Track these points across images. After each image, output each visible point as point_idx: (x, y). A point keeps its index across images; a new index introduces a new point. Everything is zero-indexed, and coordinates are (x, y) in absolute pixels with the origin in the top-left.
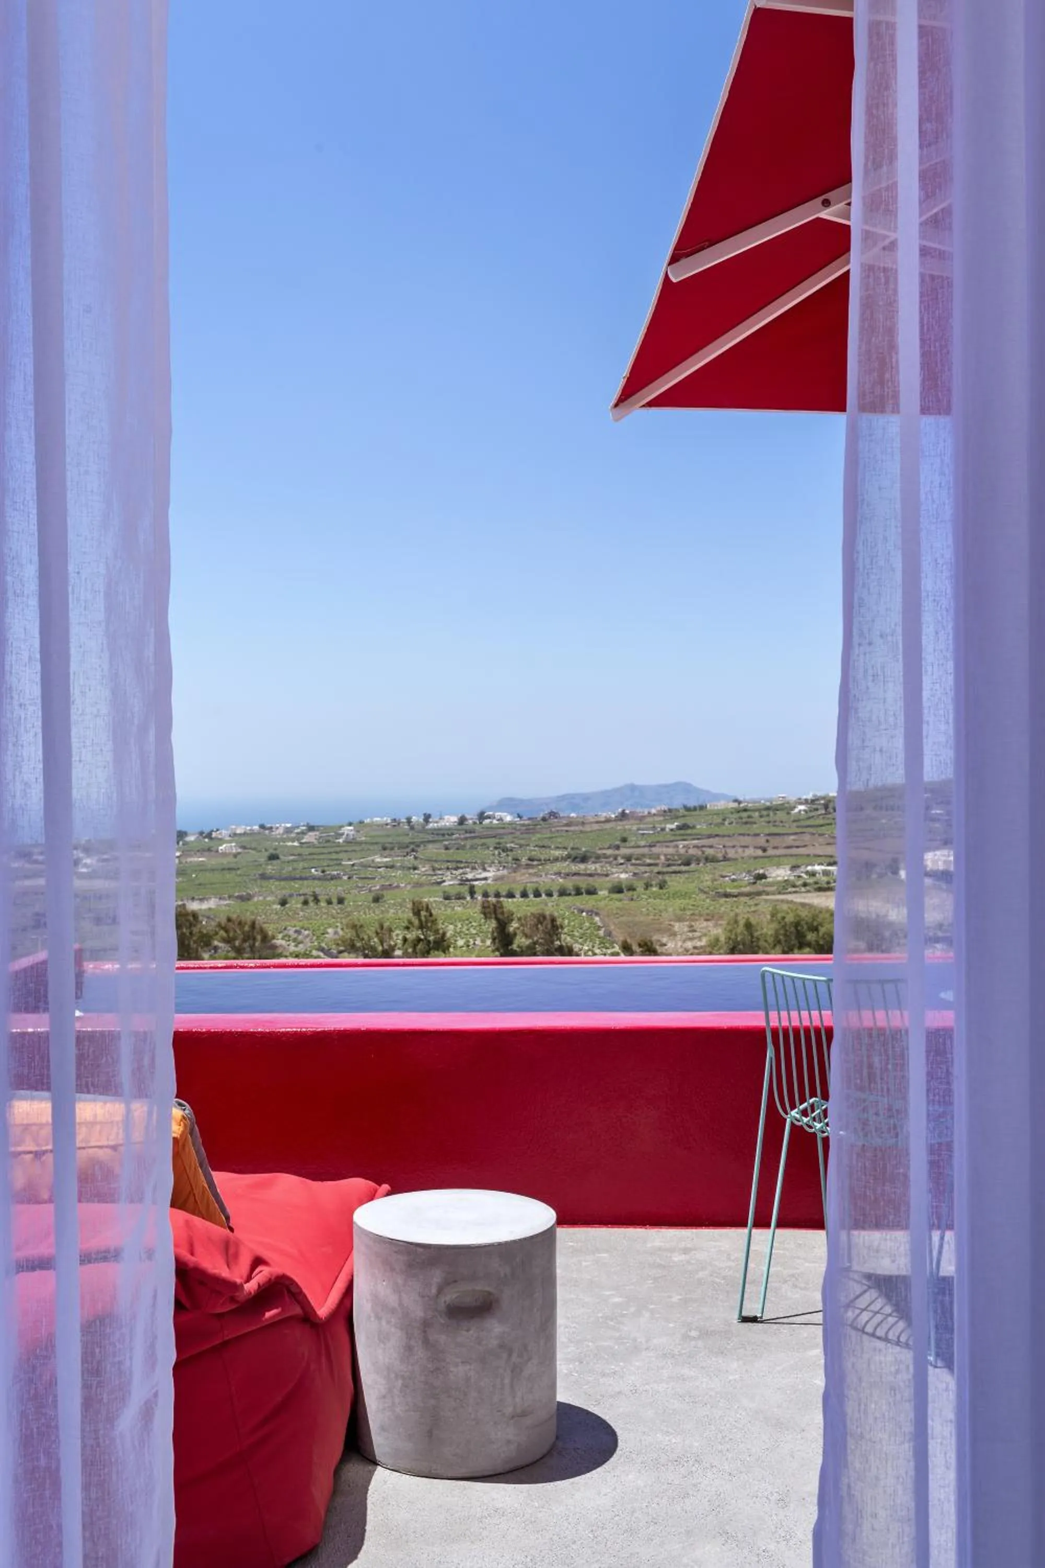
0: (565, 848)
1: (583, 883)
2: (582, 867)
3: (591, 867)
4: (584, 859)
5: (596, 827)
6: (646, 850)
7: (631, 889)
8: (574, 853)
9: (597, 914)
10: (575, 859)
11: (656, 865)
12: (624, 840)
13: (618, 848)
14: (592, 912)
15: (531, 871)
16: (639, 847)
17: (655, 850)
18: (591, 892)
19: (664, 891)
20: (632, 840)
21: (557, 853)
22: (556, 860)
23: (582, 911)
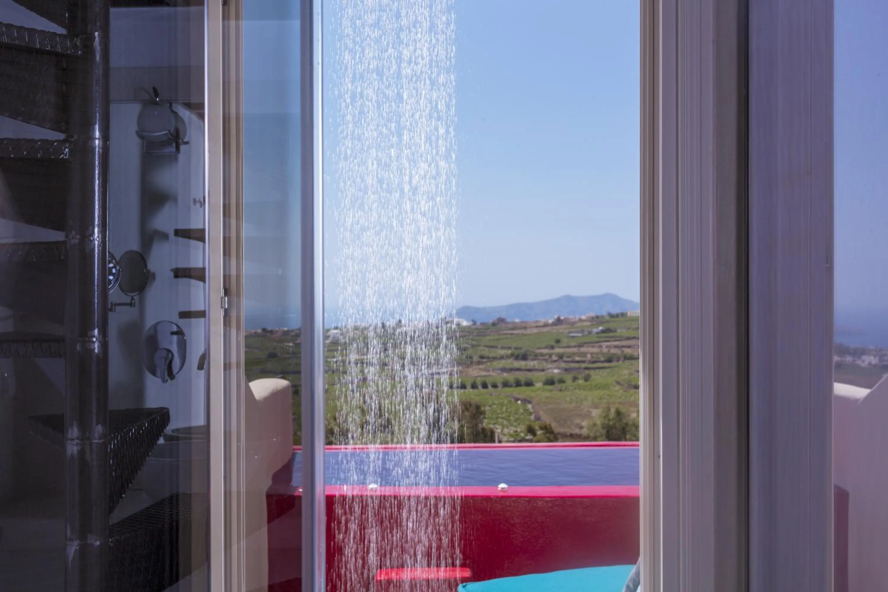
0: (510, 348)
1: (522, 376)
2: (522, 364)
3: (531, 364)
4: (524, 357)
5: (535, 331)
6: (575, 350)
7: (562, 381)
8: (517, 352)
9: (530, 402)
10: (517, 358)
11: (584, 362)
12: (558, 341)
13: (552, 347)
14: (526, 401)
15: (481, 367)
16: (569, 347)
17: (583, 350)
18: (529, 384)
19: (588, 383)
20: (565, 341)
21: (503, 352)
22: (502, 358)
23: (517, 400)
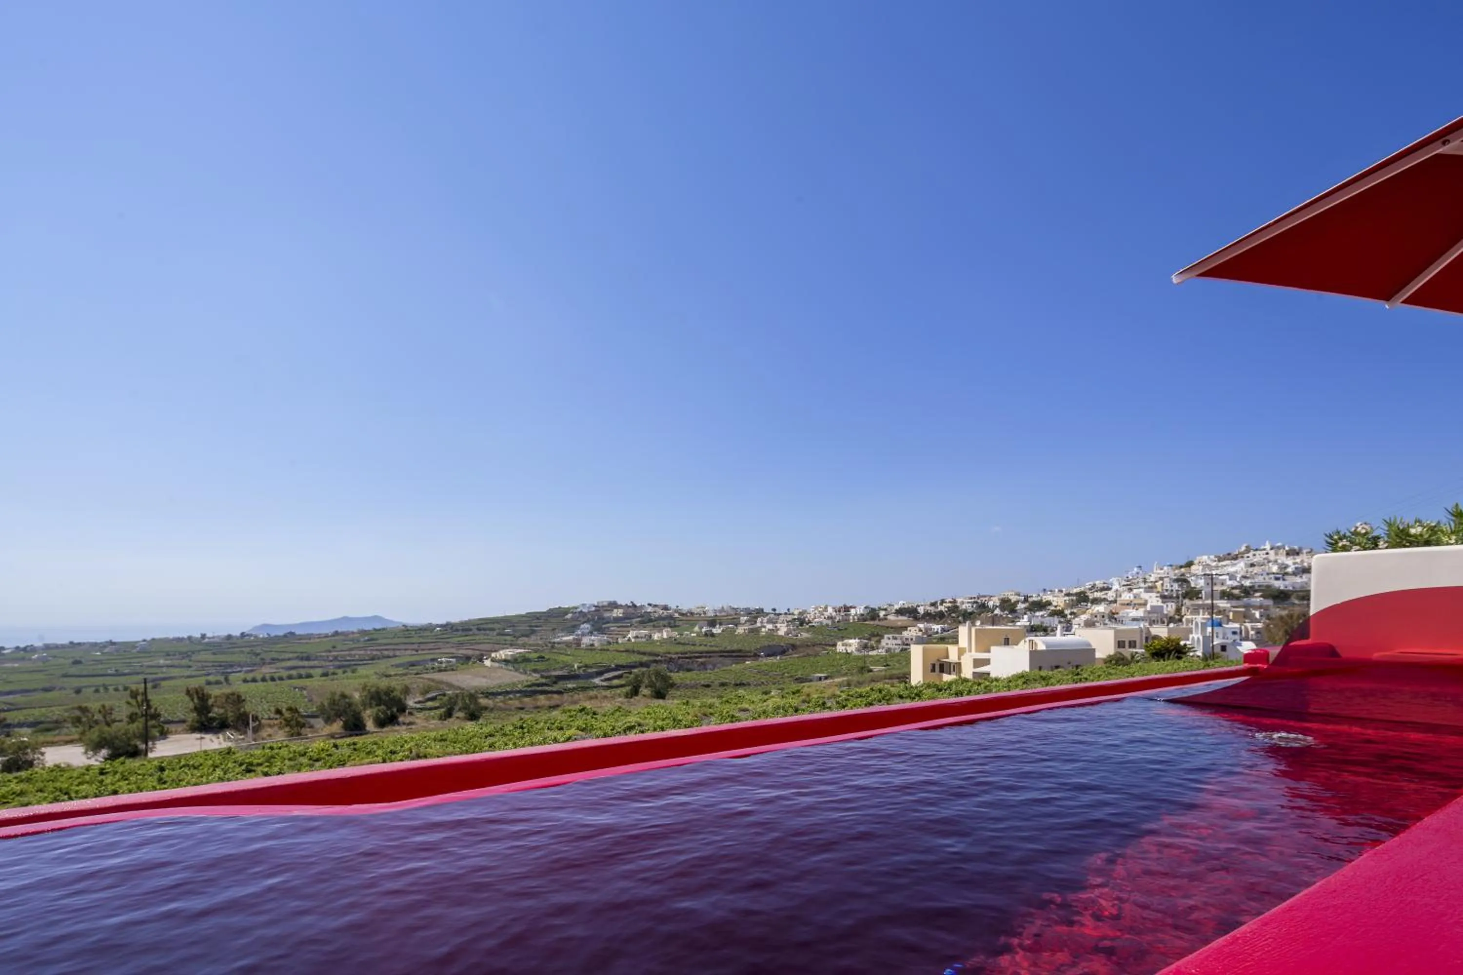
0: (296, 652)
1: (303, 672)
2: (306, 663)
3: (312, 663)
4: (308, 659)
5: (318, 640)
6: (347, 653)
7: (334, 674)
8: (301, 655)
9: (305, 689)
10: (302, 659)
11: (353, 660)
12: (334, 647)
13: (330, 651)
14: (302, 689)
15: (272, 666)
16: (342, 651)
17: (353, 652)
18: (309, 676)
19: (354, 674)
20: (339, 647)
21: (291, 655)
22: (289, 659)
23: (295, 688)
